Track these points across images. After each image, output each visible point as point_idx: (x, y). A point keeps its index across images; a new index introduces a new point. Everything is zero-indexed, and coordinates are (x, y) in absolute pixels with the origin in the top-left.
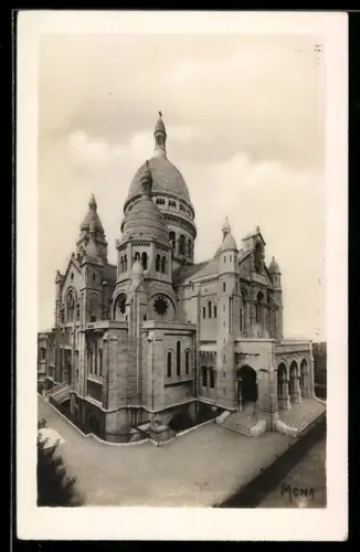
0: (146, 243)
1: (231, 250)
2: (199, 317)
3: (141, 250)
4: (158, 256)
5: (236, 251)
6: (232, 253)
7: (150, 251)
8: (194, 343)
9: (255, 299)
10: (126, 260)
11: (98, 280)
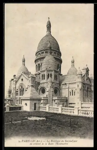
0: (52, 71)
1: (80, 74)
2: (69, 95)
3: (50, 73)
4: (55, 75)
5: (82, 75)
6: (81, 76)
7: (53, 73)
8: (67, 104)
9: (87, 89)
10: (44, 76)
11: (34, 82)
